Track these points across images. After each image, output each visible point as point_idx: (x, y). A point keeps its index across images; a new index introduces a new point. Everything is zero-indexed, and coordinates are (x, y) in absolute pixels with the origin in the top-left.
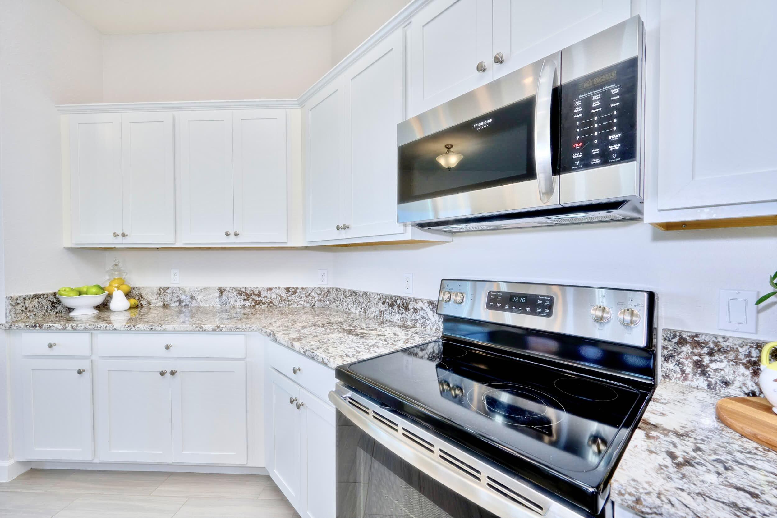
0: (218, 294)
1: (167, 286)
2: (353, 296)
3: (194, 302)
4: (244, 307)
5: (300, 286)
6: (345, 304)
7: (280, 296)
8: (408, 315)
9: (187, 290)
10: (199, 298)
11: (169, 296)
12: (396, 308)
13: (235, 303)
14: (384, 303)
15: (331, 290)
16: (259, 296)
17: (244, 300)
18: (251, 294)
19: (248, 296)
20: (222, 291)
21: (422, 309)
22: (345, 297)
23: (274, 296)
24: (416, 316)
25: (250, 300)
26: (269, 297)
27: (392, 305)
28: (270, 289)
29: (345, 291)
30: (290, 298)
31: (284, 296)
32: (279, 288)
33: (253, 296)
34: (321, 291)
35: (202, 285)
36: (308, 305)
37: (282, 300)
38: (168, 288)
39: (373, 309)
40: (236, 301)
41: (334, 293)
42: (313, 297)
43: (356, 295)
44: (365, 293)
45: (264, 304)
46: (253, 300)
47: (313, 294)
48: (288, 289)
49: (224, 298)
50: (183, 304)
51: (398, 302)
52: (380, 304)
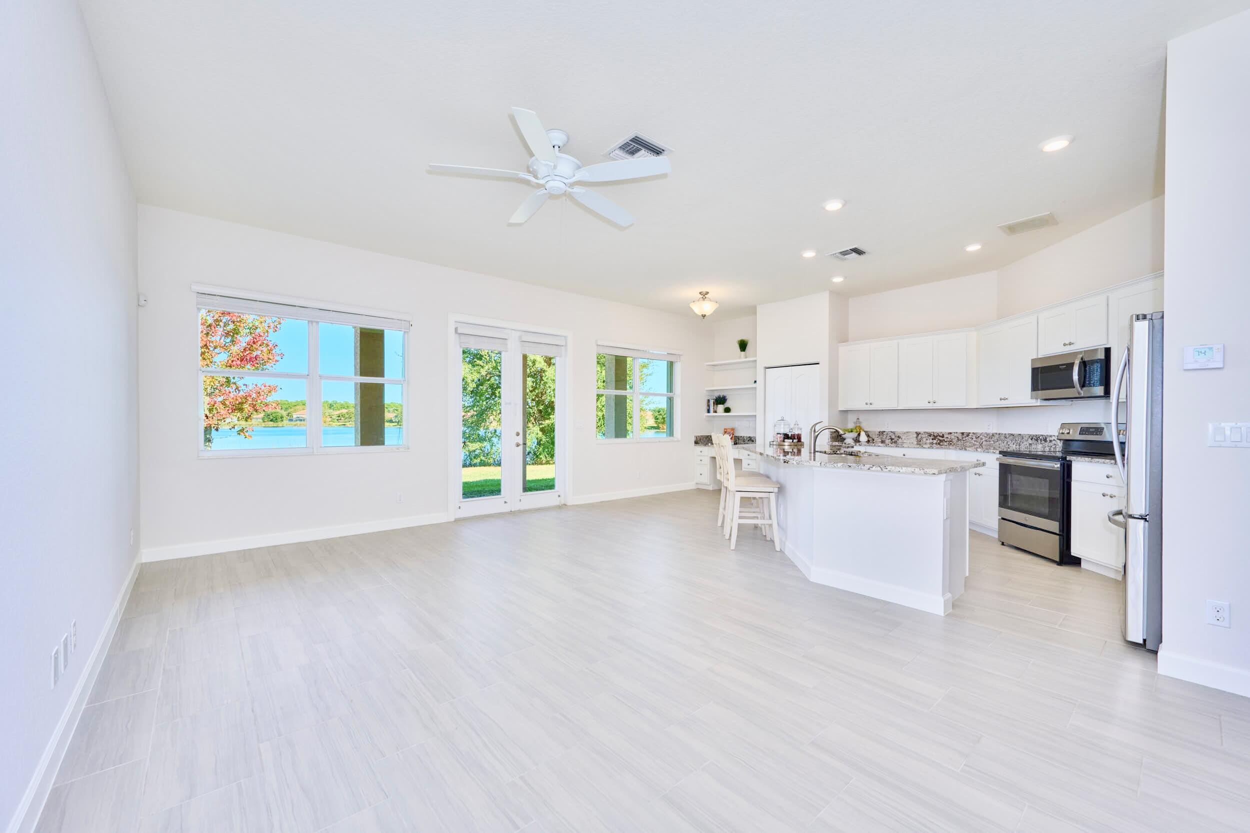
0: (915, 435)
1: (884, 430)
2: (1011, 437)
3: (900, 440)
4: (932, 443)
5: (972, 432)
6: (1005, 442)
7: (958, 438)
8: (1047, 444)
9: (896, 433)
10: (903, 438)
11: (885, 436)
12: (1039, 441)
13: (927, 441)
14: (1032, 439)
15: (995, 435)
16: (943, 436)
17: (933, 439)
18: (937, 436)
19: (935, 437)
20: (918, 434)
21: (1054, 440)
22: (1006, 438)
23: (953, 437)
24: (1051, 444)
25: (937, 439)
26: (950, 438)
27: (1037, 440)
28: (951, 433)
29: (1005, 434)
30: (964, 439)
31: (960, 437)
32: (957, 433)
33: (938, 437)
34: (987, 435)
35: (905, 431)
36: (977, 444)
37: (958, 439)
38: (884, 432)
39: (1025, 443)
40: (927, 440)
41: (997, 436)
42: (982, 439)
43: (1013, 436)
44: (1020, 435)
45: (946, 442)
46: (939, 439)
47: (981, 436)
48: (963, 434)
49: (919, 437)
50: (893, 441)
51: (1041, 438)
52: (1030, 440)
